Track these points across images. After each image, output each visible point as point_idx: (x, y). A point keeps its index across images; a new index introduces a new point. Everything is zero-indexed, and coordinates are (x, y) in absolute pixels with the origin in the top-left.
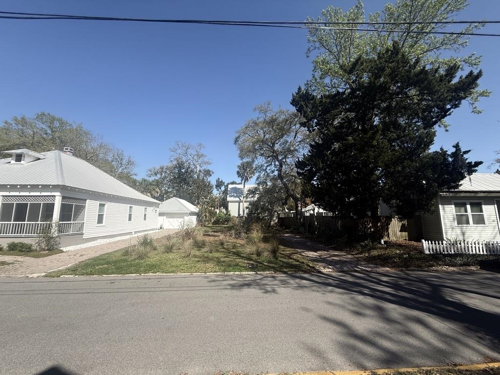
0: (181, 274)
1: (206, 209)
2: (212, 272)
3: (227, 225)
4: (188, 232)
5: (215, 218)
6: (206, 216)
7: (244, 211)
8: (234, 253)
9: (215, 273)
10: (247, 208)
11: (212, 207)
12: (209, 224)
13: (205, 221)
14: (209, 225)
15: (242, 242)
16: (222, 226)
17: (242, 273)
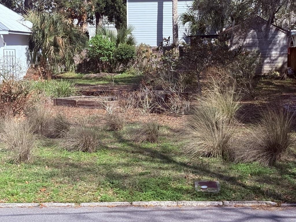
0: (10, 205)
1: (54, 23)
2: (95, 200)
3: (125, 75)
4: (10, 92)
5: (84, 53)
6: (55, 44)
7: (176, 29)
8: (153, 155)
9: (106, 204)
10: (186, 18)
11: (73, 17)
12: (66, 70)
13: (54, 62)
14: (67, 74)
15: (175, 123)
16: (108, 75)
17: (181, 203)
